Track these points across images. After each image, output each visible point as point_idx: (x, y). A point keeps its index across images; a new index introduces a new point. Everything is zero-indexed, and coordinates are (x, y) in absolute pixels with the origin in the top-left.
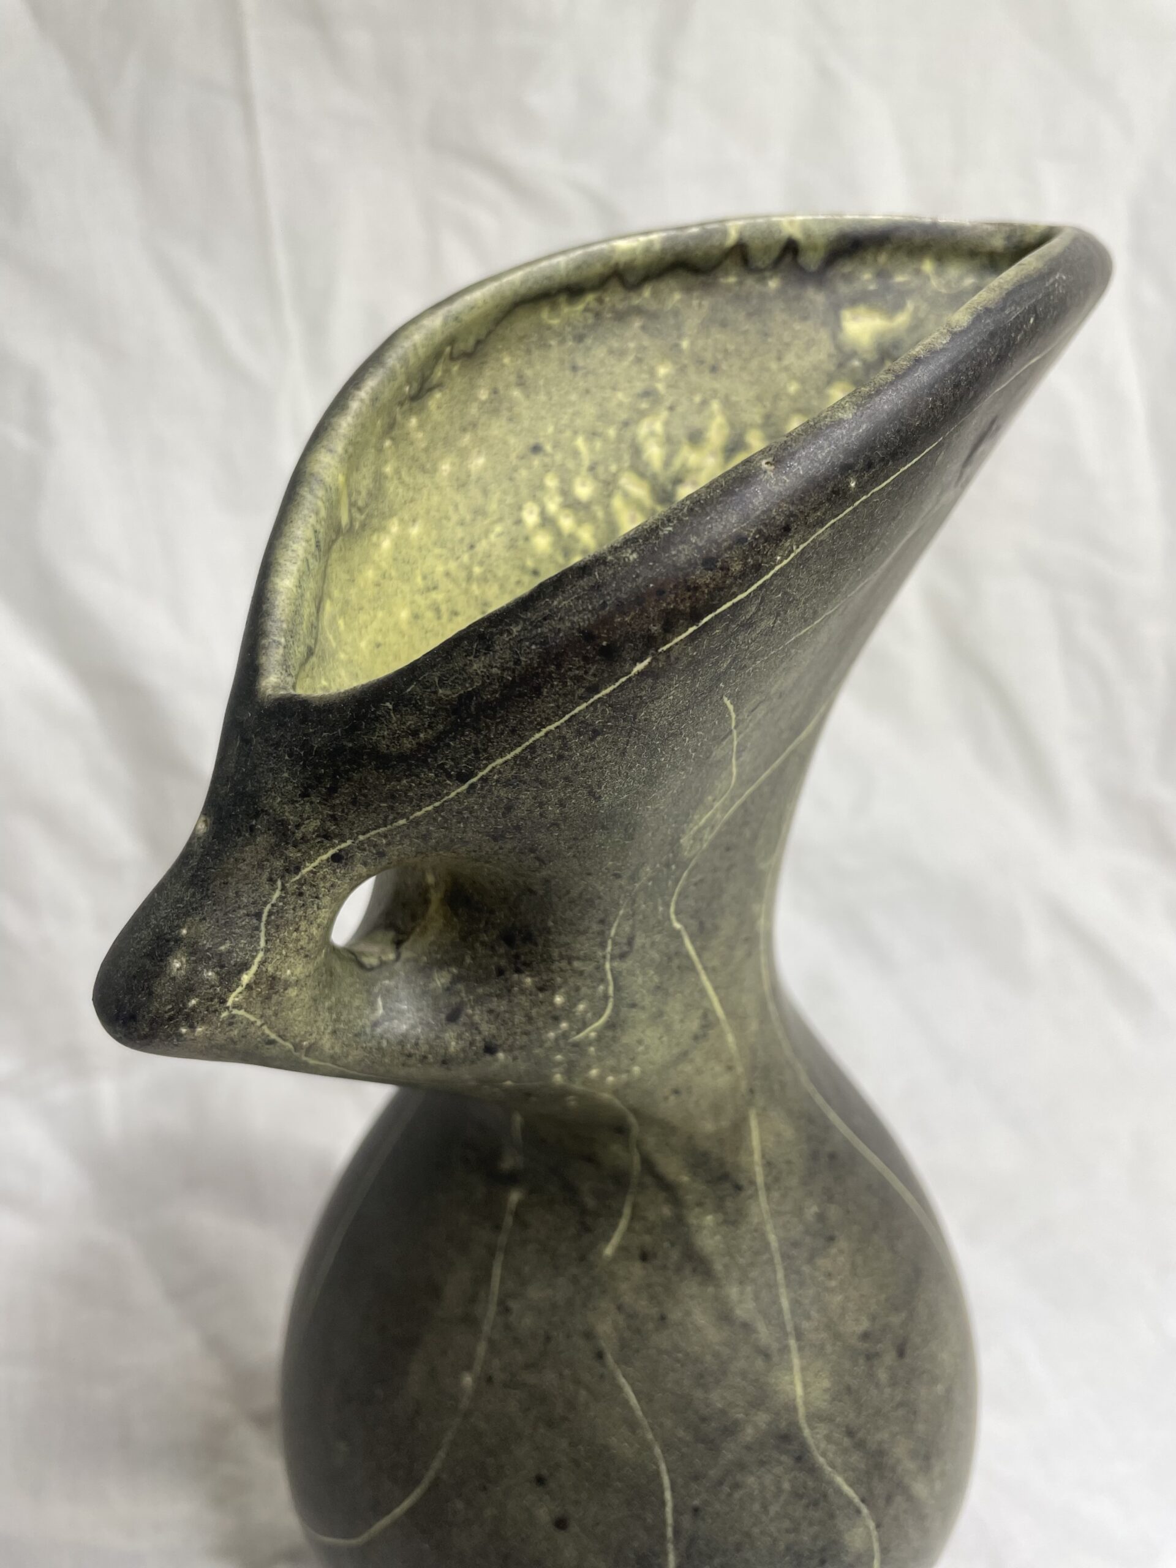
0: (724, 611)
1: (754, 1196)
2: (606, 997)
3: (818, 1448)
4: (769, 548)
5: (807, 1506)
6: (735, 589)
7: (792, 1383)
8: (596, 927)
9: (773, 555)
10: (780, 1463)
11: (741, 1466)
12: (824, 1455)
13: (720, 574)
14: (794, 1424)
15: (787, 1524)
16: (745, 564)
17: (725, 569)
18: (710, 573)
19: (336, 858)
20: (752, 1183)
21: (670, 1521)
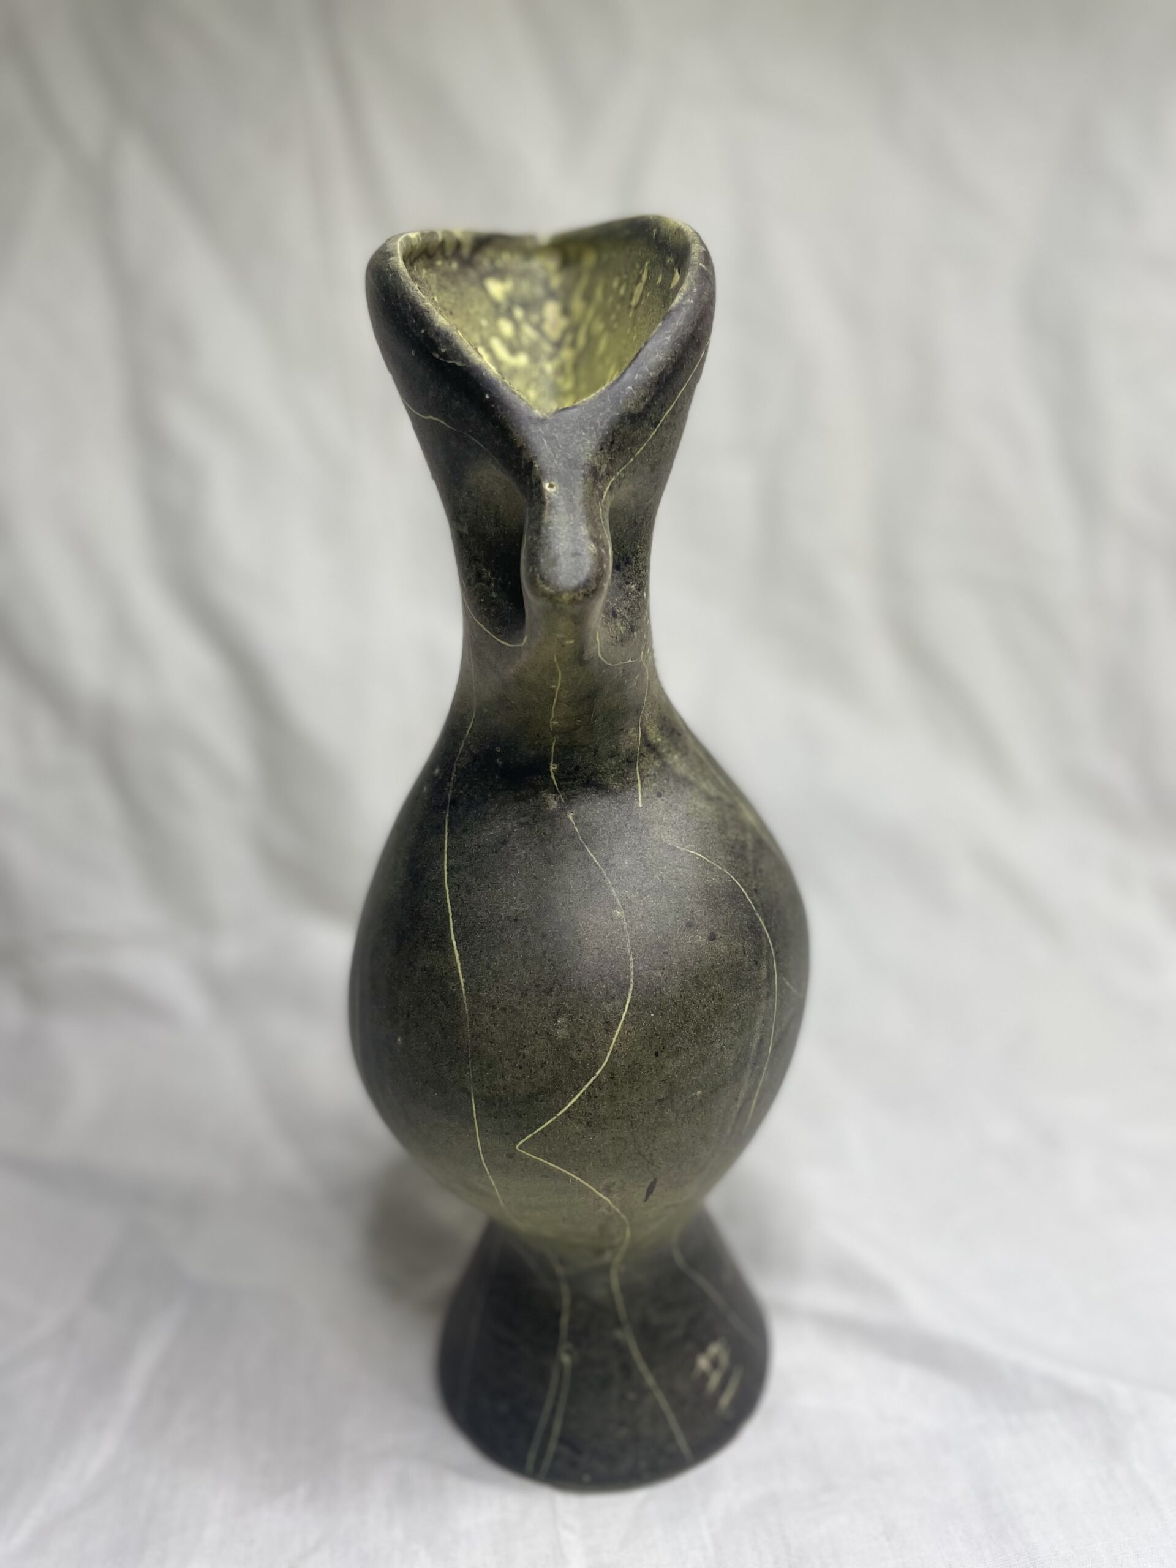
21: (751, 902)
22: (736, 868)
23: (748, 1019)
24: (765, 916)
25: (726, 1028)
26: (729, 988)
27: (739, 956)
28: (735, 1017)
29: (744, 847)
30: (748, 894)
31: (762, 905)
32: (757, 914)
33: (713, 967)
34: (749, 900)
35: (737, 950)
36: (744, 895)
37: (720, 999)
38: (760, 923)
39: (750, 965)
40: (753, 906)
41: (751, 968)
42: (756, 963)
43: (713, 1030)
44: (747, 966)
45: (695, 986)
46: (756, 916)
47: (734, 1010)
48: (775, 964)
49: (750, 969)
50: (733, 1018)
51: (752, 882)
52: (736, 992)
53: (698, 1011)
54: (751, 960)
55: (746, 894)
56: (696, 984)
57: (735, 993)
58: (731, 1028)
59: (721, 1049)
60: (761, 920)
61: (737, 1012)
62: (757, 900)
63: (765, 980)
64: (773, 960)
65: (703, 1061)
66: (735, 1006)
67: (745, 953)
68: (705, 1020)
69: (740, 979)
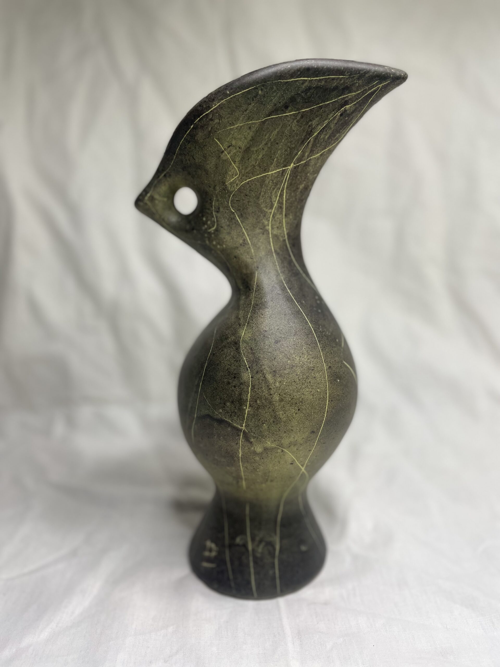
0: (204, 115)
1: (252, 293)
2: (214, 222)
3: (242, 349)
4: (211, 103)
5: (235, 361)
6: (205, 111)
7: (242, 332)
8: (209, 201)
9: (212, 105)
10: (233, 348)
11: (225, 346)
12: (243, 351)
13: (202, 107)
14: (239, 341)
15: (229, 363)
16: (206, 106)
17: (203, 107)
18: (200, 107)
19: (165, 176)
20: (253, 289)
21: (209, 356)
22: (217, 342)
24: (208, 364)
29: (227, 338)
30: (211, 353)
31: (211, 360)
32: (207, 361)
34: (209, 355)
36: (210, 352)
38: (205, 365)
40: (208, 358)
46: (206, 362)
48: (201, 383)
51: (215, 351)
62: (211, 357)
64: (201, 381)
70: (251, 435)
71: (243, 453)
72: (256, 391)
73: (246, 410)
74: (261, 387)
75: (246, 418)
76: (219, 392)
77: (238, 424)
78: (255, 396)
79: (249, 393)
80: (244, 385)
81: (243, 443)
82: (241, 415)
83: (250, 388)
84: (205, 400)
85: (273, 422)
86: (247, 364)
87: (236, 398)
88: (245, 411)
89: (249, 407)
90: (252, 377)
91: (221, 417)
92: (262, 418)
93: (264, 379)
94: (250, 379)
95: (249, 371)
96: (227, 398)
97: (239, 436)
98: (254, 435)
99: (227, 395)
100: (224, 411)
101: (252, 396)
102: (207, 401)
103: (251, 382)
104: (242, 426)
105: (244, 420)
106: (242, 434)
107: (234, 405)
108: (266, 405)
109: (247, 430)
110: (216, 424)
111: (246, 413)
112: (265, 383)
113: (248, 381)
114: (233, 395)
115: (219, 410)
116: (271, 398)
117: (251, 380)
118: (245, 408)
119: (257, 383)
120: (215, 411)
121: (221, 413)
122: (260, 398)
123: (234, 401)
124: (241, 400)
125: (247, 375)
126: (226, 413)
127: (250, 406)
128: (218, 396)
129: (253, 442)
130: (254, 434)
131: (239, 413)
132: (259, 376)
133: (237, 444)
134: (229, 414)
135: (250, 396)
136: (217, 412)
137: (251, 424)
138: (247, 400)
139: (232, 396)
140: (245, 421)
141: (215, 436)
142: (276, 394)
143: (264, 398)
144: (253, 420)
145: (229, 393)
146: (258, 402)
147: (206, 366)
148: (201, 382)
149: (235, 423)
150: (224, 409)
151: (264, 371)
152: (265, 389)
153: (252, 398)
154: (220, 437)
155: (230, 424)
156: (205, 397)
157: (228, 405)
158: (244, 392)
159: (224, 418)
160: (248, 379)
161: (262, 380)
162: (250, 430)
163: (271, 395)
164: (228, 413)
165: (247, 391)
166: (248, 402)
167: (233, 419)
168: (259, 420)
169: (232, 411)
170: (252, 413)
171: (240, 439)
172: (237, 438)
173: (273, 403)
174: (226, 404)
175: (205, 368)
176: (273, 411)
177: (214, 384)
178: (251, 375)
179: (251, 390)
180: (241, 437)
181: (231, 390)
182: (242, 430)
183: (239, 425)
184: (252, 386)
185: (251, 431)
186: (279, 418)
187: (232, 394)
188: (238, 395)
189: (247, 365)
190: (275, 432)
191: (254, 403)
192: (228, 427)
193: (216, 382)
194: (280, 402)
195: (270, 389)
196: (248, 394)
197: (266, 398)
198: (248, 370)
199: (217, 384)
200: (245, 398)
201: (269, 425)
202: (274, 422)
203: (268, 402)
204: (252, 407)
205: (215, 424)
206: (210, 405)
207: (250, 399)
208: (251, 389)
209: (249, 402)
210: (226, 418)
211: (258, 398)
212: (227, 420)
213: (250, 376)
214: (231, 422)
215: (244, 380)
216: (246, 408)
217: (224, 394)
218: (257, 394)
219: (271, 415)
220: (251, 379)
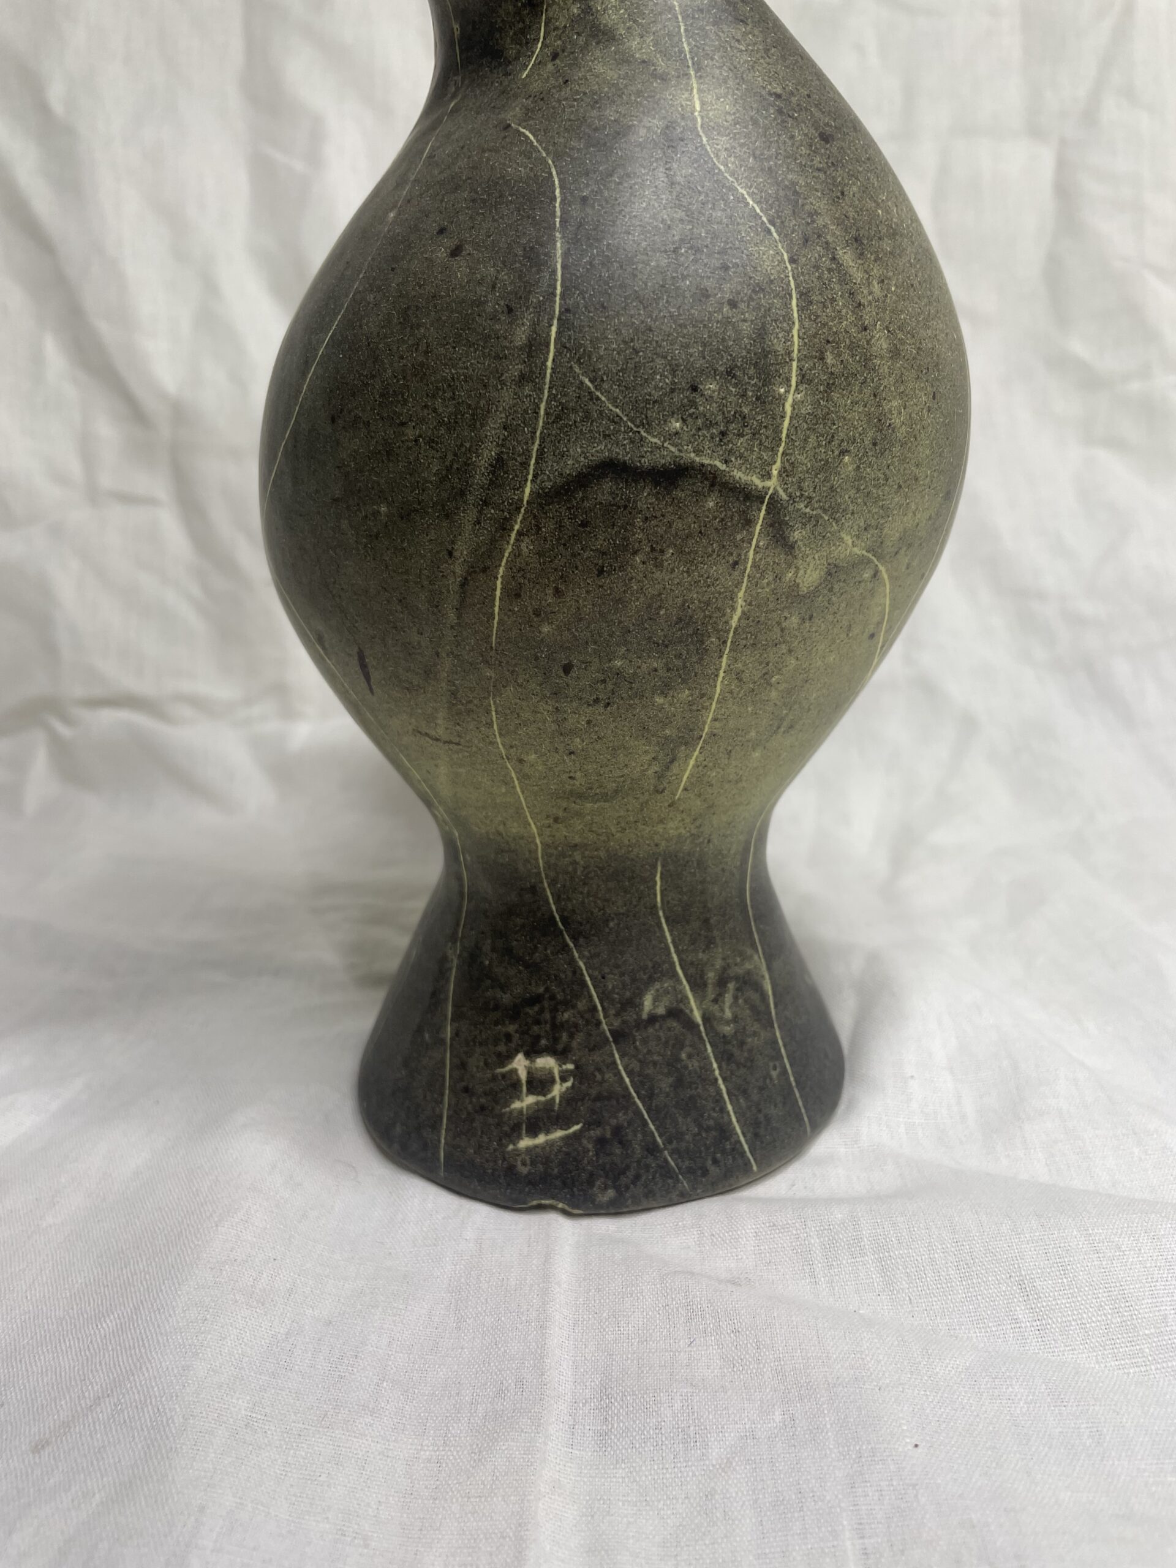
12: (724, 163)
14: (690, 130)
21: (558, 213)
23: (469, 406)
24: (570, 243)
25: (426, 406)
26: (445, 338)
27: (481, 290)
28: (444, 392)
30: (562, 200)
31: (577, 224)
33: (434, 297)
34: (558, 210)
35: (482, 279)
36: (554, 199)
37: (426, 353)
38: (556, 250)
39: (496, 311)
40: (559, 221)
41: (495, 316)
42: (510, 310)
43: (405, 402)
44: (489, 310)
45: (400, 323)
46: (554, 237)
47: (444, 379)
48: (554, 329)
49: (494, 318)
50: (440, 393)
51: (584, 189)
52: (454, 348)
53: (391, 365)
54: (502, 303)
55: (558, 200)
56: (402, 320)
57: (452, 350)
58: (435, 410)
59: (416, 441)
60: (559, 245)
61: (449, 386)
63: (521, 348)
64: (552, 319)
65: (388, 453)
66: (447, 373)
67: (494, 287)
68: (398, 381)
69: (469, 328)
70: (798, 510)
71: (750, 604)
72: (819, 313)
73: (785, 400)
74: (830, 296)
75: (788, 436)
76: (663, 340)
77: (751, 469)
78: (816, 334)
79: (794, 323)
80: (769, 294)
81: (758, 557)
82: (765, 427)
83: (794, 302)
84: (590, 393)
85: (871, 446)
86: (758, 211)
87: (744, 353)
88: (784, 405)
89: (797, 386)
90: (792, 260)
91: (677, 453)
92: (843, 427)
93: (834, 266)
94: (786, 268)
95: (775, 235)
96: (704, 358)
97: (749, 523)
98: (808, 510)
99: (704, 345)
100: (690, 420)
101: (804, 333)
102: (603, 399)
103: (793, 277)
104: (768, 476)
105: (779, 446)
106: (763, 512)
107: (736, 385)
108: (854, 371)
109: (785, 490)
110: (649, 494)
111: (785, 413)
112: (840, 282)
113: (782, 276)
114: (731, 343)
115: (665, 421)
116: (868, 342)
117: (792, 270)
118: (782, 390)
119: (815, 280)
120: (644, 434)
121: (677, 433)
122: (833, 341)
123: (736, 366)
124: (766, 356)
125: (771, 252)
126: (699, 429)
127: (803, 378)
128: (659, 362)
129: (796, 546)
130: (806, 507)
131: (760, 417)
132: (816, 255)
133: (736, 563)
134: (714, 431)
135: (799, 337)
136: (654, 436)
137: (801, 458)
138: (789, 353)
139: (727, 347)
140: (781, 449)
141: (635, 553)
142: (878, 326)
143: (847, 340)
144: (812, 440)
145: (710, 337)
146: (829, 361)
147: (559, 252)
148: (555, 322)
149: (739, 469)
150: (691, 415)
151: (828, 237)
152: (844, 306)
153: (805, 343)
154: (662, 551)
155: (715, 477)
156: (589, 384)
157: (709, 388)
158: (776, 321)
159: (692, 455)
160: (778, 268)
161: (829, 270)
162: (796, 487)
163: (865, 329)
164: (710, 424)
165: (784, 316)
166: (795, 364)
167: (730, 451)
168: (833, 437)
169: (729, 412)
170: (809, 409)
171: (752, 539)
172: (739, 537)
173: (875, 361)
174: (701, 387)
175: (560, 261)
176: (875, 395)
177: (632, 312)
178: (787, 252)
179: (801, 309)
180: (758, 528)
181: (718, 322)
182: (766, 493)
183: (757, 471)
184: (802, 295)
185: (798, 494)
186: (890, 425)
187: (723, 340)
188: (750, 338)
189: (761, 214)
190: (875, 486)
191: (815, 364)
192: (709, 490)
193: (641, 302)
194: (891, 358)
195: (860, 304)
196: (791, 329)
197: (852, 342)
198: (769, 232)
199: (644, 308)
200: (780, 348)
201: (860, 459)
202: (875, 444)
203: (860, 358)
204: (810, 382)
205: (645, 497)
206: (618, 410)
207: (799, 351)
208: (798, 306)
209: (799, 361)
210: (698, 452)
211: (828, 342)
212: (706, 461)
213: (786, 257)
214: (723, 467)
215: (764, 271)
216: (786, 391)
217: (687, 346)
218: (824, 325)
219: (868, 414)
220: (789, 268)
